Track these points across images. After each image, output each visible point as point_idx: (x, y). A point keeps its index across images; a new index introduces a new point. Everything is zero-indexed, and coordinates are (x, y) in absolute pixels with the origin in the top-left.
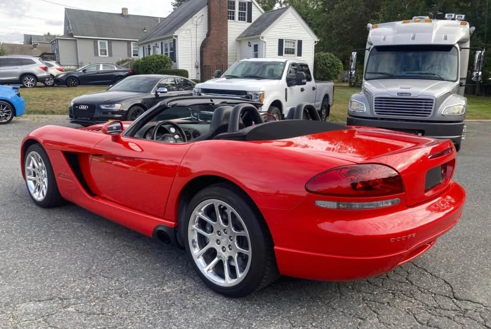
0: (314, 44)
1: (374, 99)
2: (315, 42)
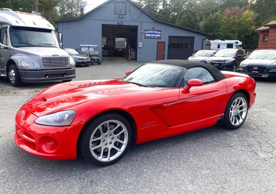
1: (41, 59)
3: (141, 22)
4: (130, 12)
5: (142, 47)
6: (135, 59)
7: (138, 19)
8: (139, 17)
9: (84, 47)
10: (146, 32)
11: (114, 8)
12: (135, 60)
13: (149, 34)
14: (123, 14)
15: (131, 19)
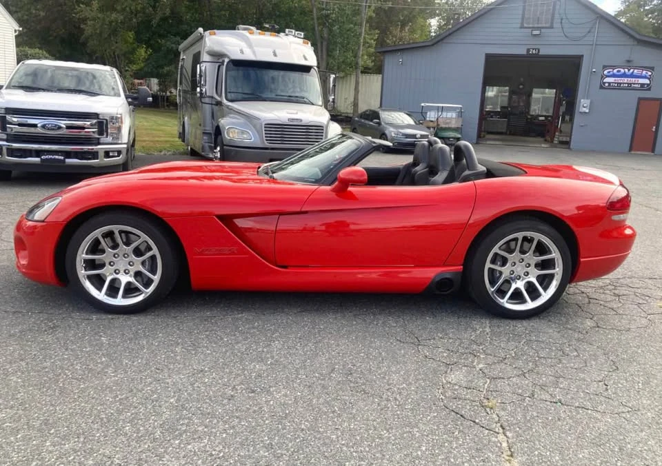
0: (15, 34)
1: (263, 126)
2: (15, 31)
3: (592, 45)
4: (563, 21)
5: (587, 111)
6: (566, 144)
7: (586, 39)
8: (589, 32)
9: (431, 109)
10: (606, 72)
11: (521, 12)
12: (567, 146)
13: (614, 76)
14: (544, 25)
15: (566, 39)
